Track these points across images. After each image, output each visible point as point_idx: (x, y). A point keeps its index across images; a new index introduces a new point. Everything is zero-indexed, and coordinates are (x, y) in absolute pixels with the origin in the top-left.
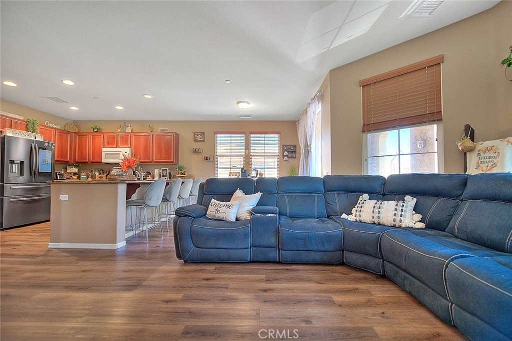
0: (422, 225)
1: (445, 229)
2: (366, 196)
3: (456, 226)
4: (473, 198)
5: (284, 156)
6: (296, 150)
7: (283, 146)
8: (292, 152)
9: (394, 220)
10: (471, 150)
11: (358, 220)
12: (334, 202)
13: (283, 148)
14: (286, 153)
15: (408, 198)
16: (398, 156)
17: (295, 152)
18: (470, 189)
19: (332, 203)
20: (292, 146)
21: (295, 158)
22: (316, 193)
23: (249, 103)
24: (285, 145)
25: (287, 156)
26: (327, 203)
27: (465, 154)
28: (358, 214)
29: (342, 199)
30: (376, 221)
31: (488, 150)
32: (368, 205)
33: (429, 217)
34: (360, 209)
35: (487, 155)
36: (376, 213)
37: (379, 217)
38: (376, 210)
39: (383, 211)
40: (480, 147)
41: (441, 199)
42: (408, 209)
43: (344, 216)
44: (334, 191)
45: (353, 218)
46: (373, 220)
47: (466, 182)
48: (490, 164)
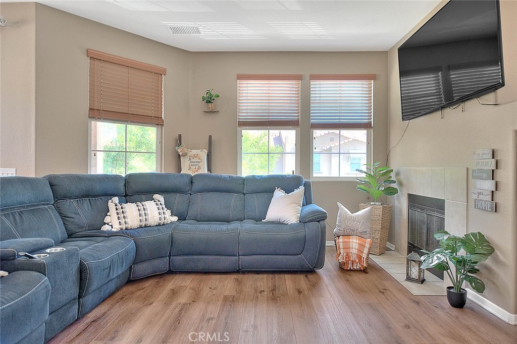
0: (175, 219)
1: (185, 218)
2: (115, 200)
3: (199, 213)
4: (201, 191)
11: (124, 228)
12: (75, 214)
15: (156, 196)
18: (197, 185)
19: (73, 216)
22: (45, 204)
26: (63, 216)
27: (180, 157)
28: (123, 221)
29: (86, 208)
30: (143, 224)
31: (195, 156)
32: (131, 209)
33: (175, 211)
34: (121, 215)
35: (195, 160)
36: (144, 215)
37: (146, 219)
38: (143, 212)
39: (149, 212)
40: (190, 154)
41: (178, 195)
42: (164, 206)
43: (106, 228)
44: (70, 198)
45: (116, 227)
46: (141, 224)
47: (192, 180)
48: (197, 167)
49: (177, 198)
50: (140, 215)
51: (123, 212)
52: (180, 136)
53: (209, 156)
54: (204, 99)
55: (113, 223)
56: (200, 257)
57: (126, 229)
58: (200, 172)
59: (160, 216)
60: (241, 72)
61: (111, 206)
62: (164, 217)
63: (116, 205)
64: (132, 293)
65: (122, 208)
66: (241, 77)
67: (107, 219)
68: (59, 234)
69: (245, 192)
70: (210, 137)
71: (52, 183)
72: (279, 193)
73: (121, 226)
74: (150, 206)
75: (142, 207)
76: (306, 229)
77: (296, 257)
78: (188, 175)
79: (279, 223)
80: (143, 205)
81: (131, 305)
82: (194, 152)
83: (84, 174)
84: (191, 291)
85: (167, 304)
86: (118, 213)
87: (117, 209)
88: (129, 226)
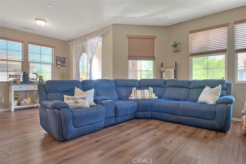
0: (157, 97)
1: (162, 98)
2: (135, 88)
3: (167, 96)
4: (169, 87)
5: (57, 64)
6: (65, 61)
7: (57, 57)
8: (63, 62)
9: (150, 97)
10: (164, 71)
11: (136, 99)
13: (57, 59)
14: (59, 63)
15: (150, 88)
16: (140, 71)
17: (65, 62)
18: (168, 84)
19: (121, 93)
20: (63, 58)
21: (65, 66)
22: (113, 88)
23: (46, 22)
24: (58, 57)
25: (60, 64)
26: (118, 93)
27: (162, 72)
28: (136, 96)
29: (125, 91)
30: (143, 98)
31: (168, 72)
32: (139, 92)
33: (157, 94)
34: (136, 94)
35: (168, 73)
36: (143, 95)
37: (144, 96)
38: (143, 94)
39: (145, 93)
40: (166, 71)
41: (159, 88)
42: (152, 92)
43: (130, 98)
44: (120, 87)
45: (134, 98)
46: (142, 98)
47: (165, 82)
48: (169, 76)
49: (159, 89)
50: (142, 94)
51: (136, 93)
52: (162, 63)
53: (175, 71)
54: (172, 45)
55: (133, 96)
56: (163, 114)
57: (137, 99)
58: (170, 78)
59: (150, 96)
60: (192, 29)
61: (133, 90)
62: (152, 96)
63: (134, 90)
64: (136, 122)
65: (136, 91)
66: (191, 32)
67: (131, 95)
68: (116, 98)
69: (190, 88)
70: (176, 63)
71: (116, 81)
72: (207, 88)
73: (135, 98)
74: (146, 91)
75: (143, 92)
76: (217, 107)
77: (211, 121)
78: (164, 80)
79: (204, 103)
80: (143, 91)
81: (132, 125)
82: (168, 70)
83: (126, 79)
84: (156, 126)
85: (144, 127)
86: (134, 93)
87: (134, 92)
88: (138, 98)
